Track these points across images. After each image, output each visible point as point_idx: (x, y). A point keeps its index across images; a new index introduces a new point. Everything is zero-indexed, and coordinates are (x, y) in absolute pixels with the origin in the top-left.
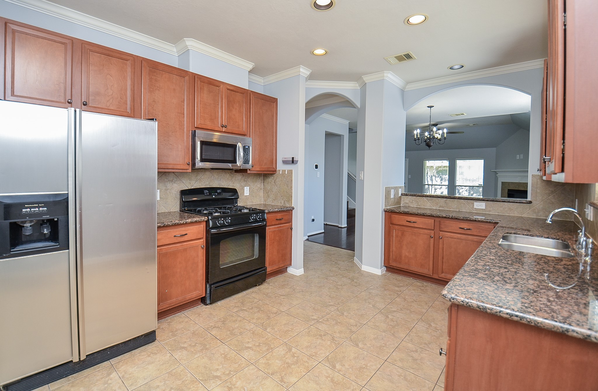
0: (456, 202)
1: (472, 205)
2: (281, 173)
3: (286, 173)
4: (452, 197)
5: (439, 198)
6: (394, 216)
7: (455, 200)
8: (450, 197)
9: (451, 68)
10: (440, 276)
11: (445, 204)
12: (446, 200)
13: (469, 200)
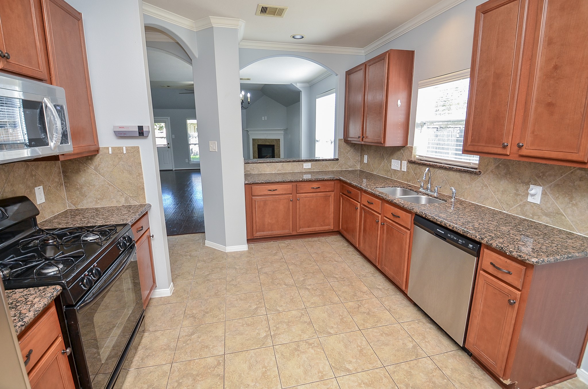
0: (290, 164)
1: (302, 166)
2: (110, 153)
3: (125, 152)
4: (288, 161)
5: (277, 163)
6: (255, 187)
7: (290, 163)
8: (286, 161)
9: (293, 37)
10: (298, 232)
11: (282, 167)
12: (283, 164)
13: (300, 162)
